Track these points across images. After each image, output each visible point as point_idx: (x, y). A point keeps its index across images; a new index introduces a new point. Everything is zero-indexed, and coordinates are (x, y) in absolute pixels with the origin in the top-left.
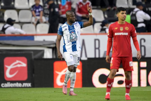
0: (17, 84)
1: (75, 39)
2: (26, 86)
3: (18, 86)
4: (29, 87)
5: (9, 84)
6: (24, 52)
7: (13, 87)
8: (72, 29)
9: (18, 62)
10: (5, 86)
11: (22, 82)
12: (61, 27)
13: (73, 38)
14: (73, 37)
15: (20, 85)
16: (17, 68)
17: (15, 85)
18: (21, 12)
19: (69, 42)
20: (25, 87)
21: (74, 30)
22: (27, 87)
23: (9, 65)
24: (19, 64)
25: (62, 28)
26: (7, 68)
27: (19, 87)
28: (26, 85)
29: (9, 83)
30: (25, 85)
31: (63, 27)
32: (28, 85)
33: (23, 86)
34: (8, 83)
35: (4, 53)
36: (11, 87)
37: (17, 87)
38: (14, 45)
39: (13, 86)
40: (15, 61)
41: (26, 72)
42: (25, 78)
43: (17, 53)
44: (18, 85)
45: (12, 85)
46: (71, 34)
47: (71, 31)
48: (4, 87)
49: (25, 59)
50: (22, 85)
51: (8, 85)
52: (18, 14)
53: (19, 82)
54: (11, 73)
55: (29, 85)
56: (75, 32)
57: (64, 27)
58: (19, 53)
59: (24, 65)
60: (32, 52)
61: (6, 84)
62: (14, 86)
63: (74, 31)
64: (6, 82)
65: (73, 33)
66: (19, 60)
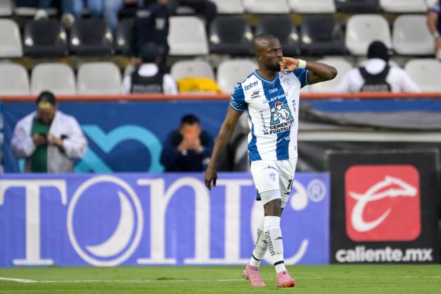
0: (388, 250)
1: (286, 124)
2: (414, 259)
3: (389, 259)
4: (427, 262)
5: (361, 251)
6: (409, 151)
7: (374, 263)
8: (275, 94)
9: (389, 180)
10: (348, 259)
11: (403, 246)
12: (240, 86)
13: (282, 121)
14: (280, 119)
15: (396, 255)
16: (387, 199)
17: (380, 256)
18: (399, 21)
19: (267, 133)
20: (411, 262)
21: (282, 96)
22: (418, 262)
23: (362, 191)
24: (396, 187)
25: (244, 89)
26: (354, 202)
27: (393, 262)
28: (417, 255)
29: (363, 248)
30: (412, 254)
31: (247, 88)
32: (423, 255)
33: (407, 258)
34: (358, 249)
35: (346, 152)
36: (366, 262)
37: (386, 262)
38: (377, 129)
39: (374, 258)
40: (382, 179)
41: (415, 212)
42: (414, 232)
43: (386, 152)
44: (391, 255)
45: (370, 255)
46: (273, 110)
47: (272, 100)
48: (346, 263)
49: (412, 171)
50: (404, 254)
51: (358, 254)
52: (391, 28)
53: (394, 245)
54: (367, 217)
55: (427, 254)
56: (286, 102)
57: (251, 86)
58: (394, 151)
59: (411, 191)
60: (436, 151)
61: (351, 252)
62: (377, 259)
63: (284, 100)
64: (351, 245)
65: (279, 107)
66: (394, 175)
